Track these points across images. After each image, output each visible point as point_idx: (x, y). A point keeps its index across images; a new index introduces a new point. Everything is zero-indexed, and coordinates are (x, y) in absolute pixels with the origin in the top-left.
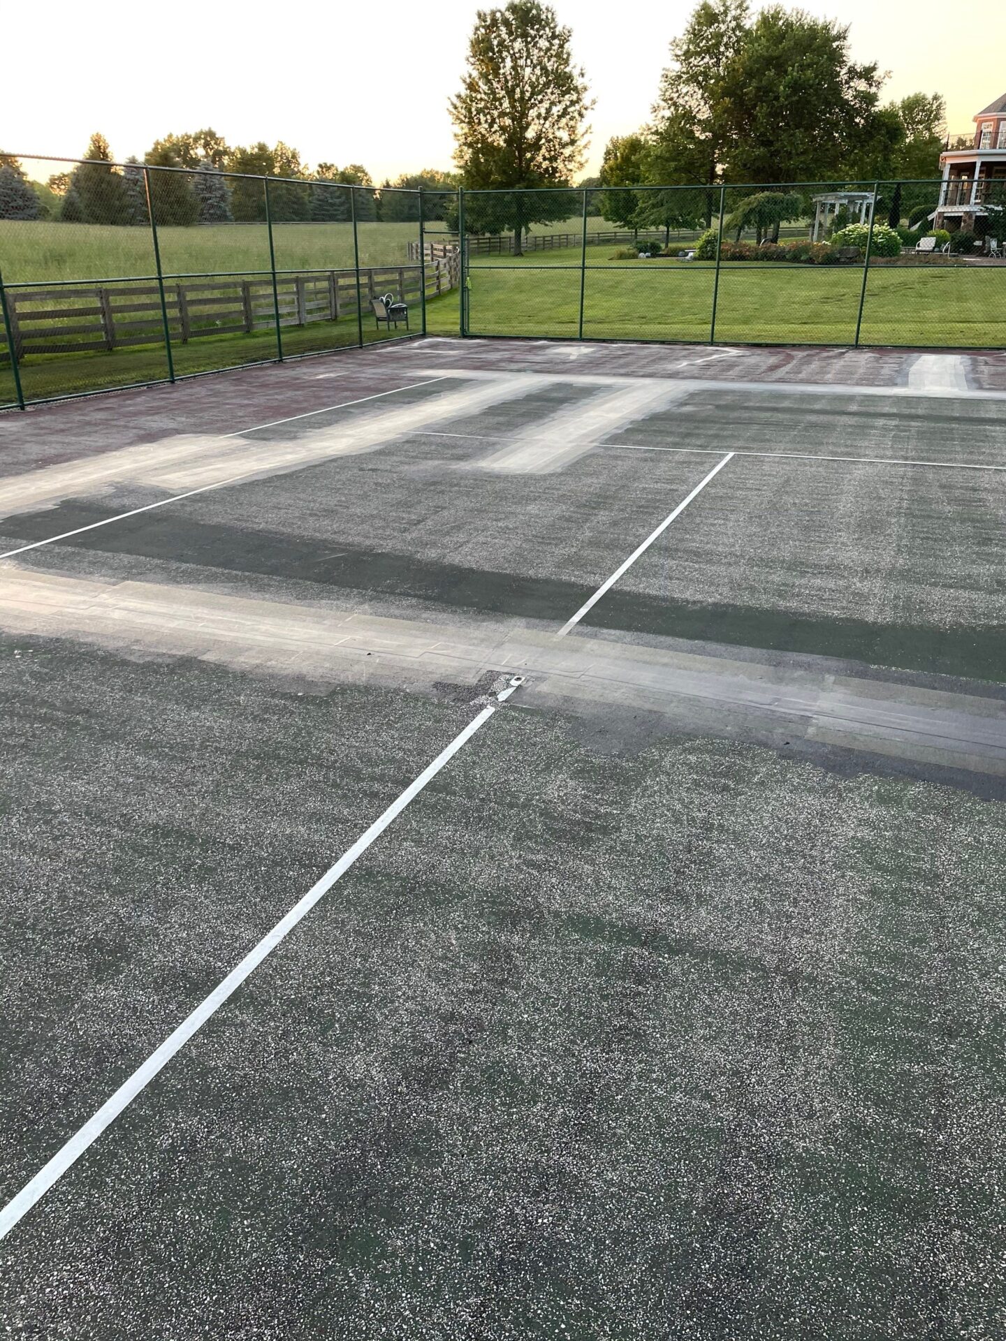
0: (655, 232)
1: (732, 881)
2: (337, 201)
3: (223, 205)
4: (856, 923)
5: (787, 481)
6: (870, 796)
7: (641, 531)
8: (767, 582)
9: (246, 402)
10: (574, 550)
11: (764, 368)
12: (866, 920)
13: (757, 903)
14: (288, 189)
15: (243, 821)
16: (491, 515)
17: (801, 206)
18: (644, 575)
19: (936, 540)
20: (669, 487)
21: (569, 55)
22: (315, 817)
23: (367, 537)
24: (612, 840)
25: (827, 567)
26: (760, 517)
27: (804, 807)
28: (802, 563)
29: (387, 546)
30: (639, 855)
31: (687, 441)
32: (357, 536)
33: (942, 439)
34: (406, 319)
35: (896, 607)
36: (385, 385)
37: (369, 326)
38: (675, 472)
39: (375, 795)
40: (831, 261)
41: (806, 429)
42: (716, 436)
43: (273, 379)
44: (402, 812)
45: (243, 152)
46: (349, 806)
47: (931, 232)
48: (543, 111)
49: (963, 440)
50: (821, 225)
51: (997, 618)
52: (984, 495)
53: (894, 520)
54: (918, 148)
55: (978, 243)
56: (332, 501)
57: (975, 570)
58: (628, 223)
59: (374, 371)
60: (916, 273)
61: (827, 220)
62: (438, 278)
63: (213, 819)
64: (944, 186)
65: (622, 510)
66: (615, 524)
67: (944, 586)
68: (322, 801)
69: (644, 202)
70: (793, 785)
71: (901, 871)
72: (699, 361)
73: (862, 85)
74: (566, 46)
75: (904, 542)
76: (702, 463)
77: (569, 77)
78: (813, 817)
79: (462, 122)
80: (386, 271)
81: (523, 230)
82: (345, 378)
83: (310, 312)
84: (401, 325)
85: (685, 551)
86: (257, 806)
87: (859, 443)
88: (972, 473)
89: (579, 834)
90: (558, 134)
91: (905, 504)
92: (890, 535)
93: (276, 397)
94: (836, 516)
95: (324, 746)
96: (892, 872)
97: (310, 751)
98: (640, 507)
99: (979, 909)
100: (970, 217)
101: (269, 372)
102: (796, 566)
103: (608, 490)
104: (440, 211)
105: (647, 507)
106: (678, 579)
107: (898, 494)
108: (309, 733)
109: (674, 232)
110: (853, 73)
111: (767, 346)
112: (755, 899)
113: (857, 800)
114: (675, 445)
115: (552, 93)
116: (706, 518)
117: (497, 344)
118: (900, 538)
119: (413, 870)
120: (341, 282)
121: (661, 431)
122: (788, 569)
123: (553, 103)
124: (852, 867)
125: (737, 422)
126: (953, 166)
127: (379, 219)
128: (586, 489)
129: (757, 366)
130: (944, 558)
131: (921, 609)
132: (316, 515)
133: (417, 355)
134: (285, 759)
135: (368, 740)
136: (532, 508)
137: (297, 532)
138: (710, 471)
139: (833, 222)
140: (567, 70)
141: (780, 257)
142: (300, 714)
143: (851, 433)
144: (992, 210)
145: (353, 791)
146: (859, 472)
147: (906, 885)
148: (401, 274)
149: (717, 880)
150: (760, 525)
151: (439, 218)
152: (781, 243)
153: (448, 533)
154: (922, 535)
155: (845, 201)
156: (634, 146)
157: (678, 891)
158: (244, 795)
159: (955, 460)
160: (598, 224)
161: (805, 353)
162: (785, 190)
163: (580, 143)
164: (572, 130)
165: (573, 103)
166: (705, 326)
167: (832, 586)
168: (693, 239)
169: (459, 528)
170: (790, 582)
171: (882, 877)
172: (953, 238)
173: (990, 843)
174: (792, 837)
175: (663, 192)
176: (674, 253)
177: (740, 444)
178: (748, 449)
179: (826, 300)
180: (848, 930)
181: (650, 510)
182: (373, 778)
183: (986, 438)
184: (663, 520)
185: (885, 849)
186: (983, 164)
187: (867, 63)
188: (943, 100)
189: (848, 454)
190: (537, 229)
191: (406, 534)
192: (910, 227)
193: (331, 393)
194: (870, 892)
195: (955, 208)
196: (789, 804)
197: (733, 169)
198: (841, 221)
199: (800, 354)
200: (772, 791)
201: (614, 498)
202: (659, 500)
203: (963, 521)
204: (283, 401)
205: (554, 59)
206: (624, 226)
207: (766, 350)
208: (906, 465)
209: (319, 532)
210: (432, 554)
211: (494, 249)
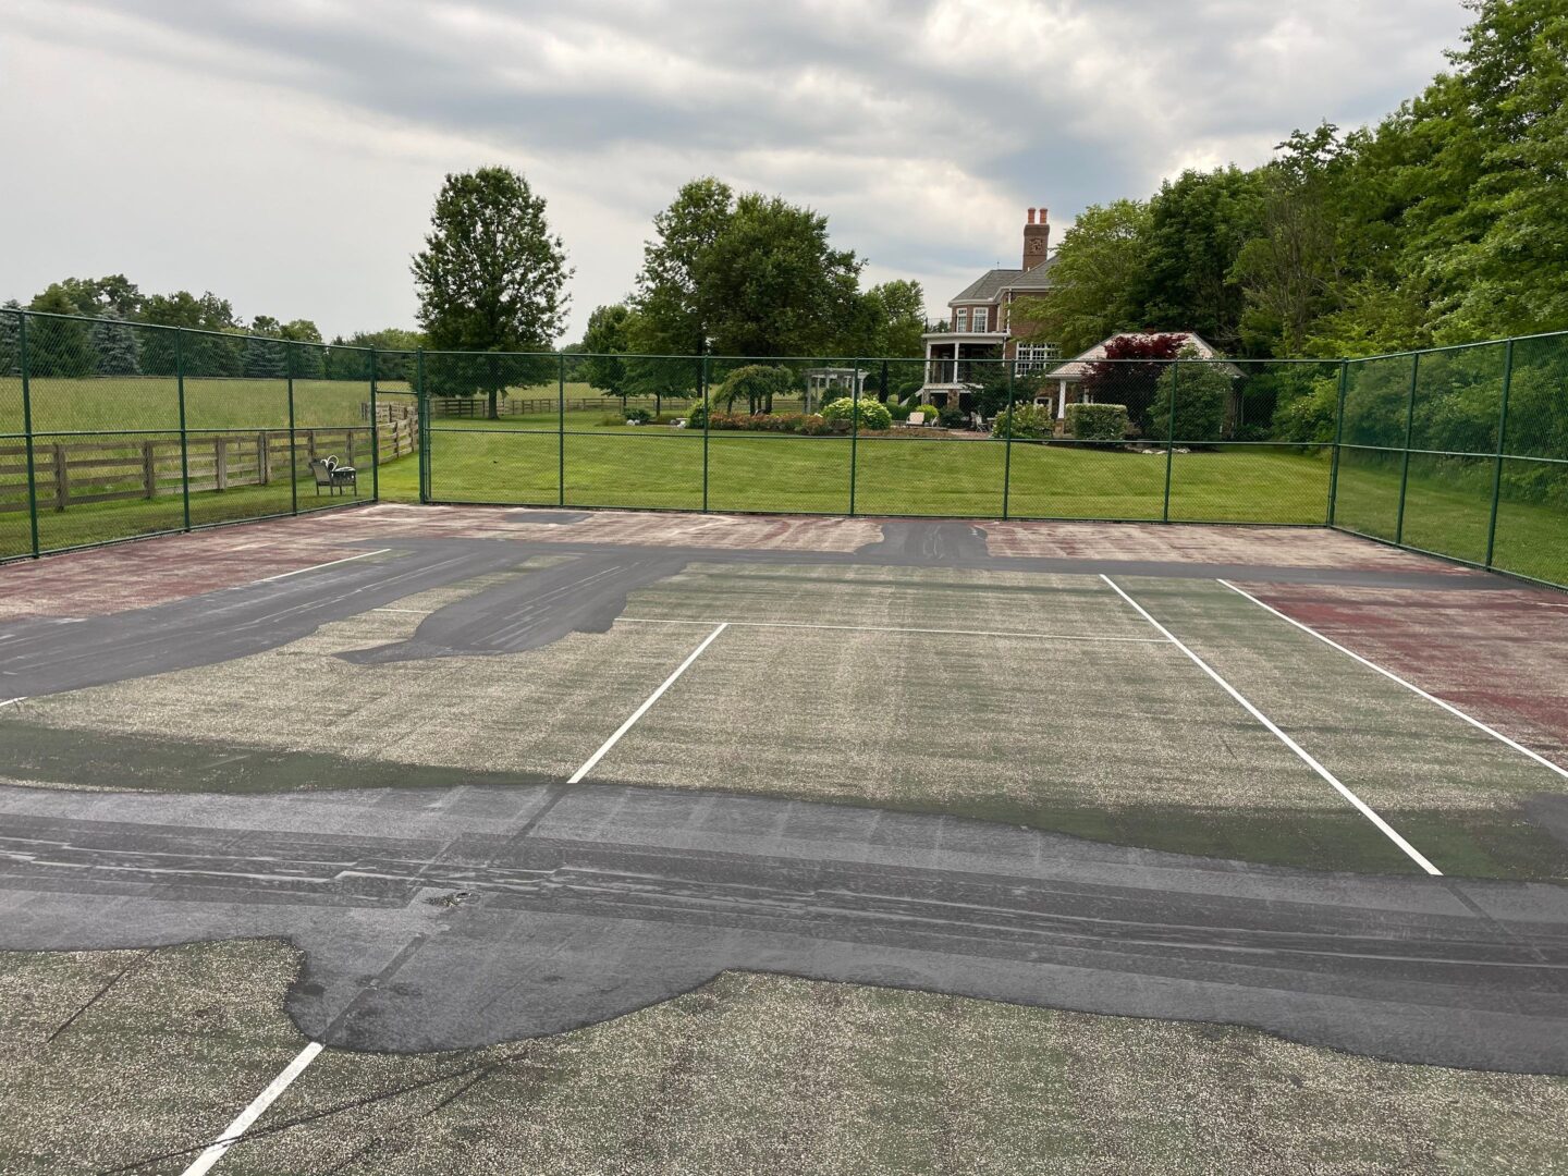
0: (645, 401)
1: (712, 1121)
2: (277, 356)
3: (128, 356)
4: (853, 1153)
5: (784, 650)
6: (869, 996)
7: (622, 710)
8: (761, 761)
9: (135, 579)
10: (542, 735)
11: (760, 536)
12: (864, 1148)
13: (742, 1145)
14: (214, 343)
15: (63, 1120)
16: (443, 700)
17: (791, 379)
18: (623, 760)
19: (933, 708)
20: (656, 661)
21: (544, 225)
22: (169, 1104)
23: (280, 734)
24: (568, 1087)
25: (824, 741)
26: (754, 690)
27: (797, 1018)
28: (798, 738)
29: (305, 744)
30: (602, 1102)
31: (677, 611)
32: (266, 734)
33: (937, 605)
34: (354, 483)
35: (894, 780)
36: (320, 557)
37: (307, 489)
38: (663, 645)
39: (256, 1066)
40: (821, 432)
41: (802, 597)
42: (708, 606)
43: (174, 552)
44: (292, 1084)
45: (160, 300)
46: (217, 1084)
47: (919, 408)
48: (518, 276)
49: (958, 606)
50: (813, 399)
51: (996, 787)
52: (979, 661)
53: (891, 689)
54: (901, 329)
55: (965, 419)
56: (236, 694)
57: (972, 738)
58: (615, 391)
59: (308, 541)
60: (907, 447)
61: (819, 393)
62: (395, 440)
63: (16, 1123)
64: (928, 364)
65: (602, 688)
66: (592, 703)
67: (943, 755)
68: (181, 1081)
69: (631, 371)
70: (785, 993)
71: (902, 1084)
72: (692, 530)
73: (841, 271)
74: (541, 215)
75: (902, 711)
76: (692, 635)
77: (546, 246)
78: (807, 1029)
79: (426, 281)
80: (329, 431)
81: (499, 393)
82: (270, 549)
83: (231, 476)
84: (348, 490)
85: (672, 730)
86: (84, 1098)
87: (856, 611)
88: (966, 639)
89: (527, 1084)
90: (535, 299)
91: (902, 673)
92: (887, 705)
93: (176, 572)
94: (834, 685)
95: (190, 1006)
96: (892, 1085)
97: (169, 1016)
98: (622, 684)
99: (986, 1117)
100: (955, 394)
101: (170, 544)
102: (791, 741)
103: (586, 666)
104: (403, 371)
105: (630, 684)
106: (662, 762)
107: (895, 662)
108: (171, 992)
109: (665, 401)
110: (833, 260)
111: (763, 514)
112: (739, 1140)
113: (855, 1002)
114: (664, 616)
115: (527, 260)
116: (696, 693)
117: (464, 511)
118: (899, 707)
119: (300, 1162)
120: (275, 443)
121: (647, 602)
122: (784, 745)
123: (528, 270)
124: (849, 1085)
125: (731, 591)
126: (934, 348)
127: (329, 377)
128: (560, 666)
129: (753, 534)
130: (941, 726)
131: (920, 782)
132: (212, 710)
133: (365, 523)
134: (131, 1029)
135: (253, 993)
136: (494, 691)
137: (184, 732)
138: (701, 643)
139: (825, 396)
140: (543, 238)
141: (774, 427)
142: (160, 966)
143: (848, 601)
144: (974, 388)
145: (225, 1064)
146: (855, 642)
147: (907, 1098)
148: (350, 436)
149: (694, 1121)
150: (753, 699)
151: (401, 378)
152: (774, 415)
153: (386, 724)
154: (919, 704)
155: (834, 377)
156: (619, 314)
157: (647, 1142)
158: (65, 1084)
159: (950, 627)
160: (580, 391)
161: (802, 522)
162: (774, 364)
163: (560, 310)
164: (550, 297)
165: (550, 271)
166: (697, 494)
167: (829, 761)
168: (685, 408)
169: (401, 717)
170: (784, 757)
171: (882, 1092)
172: (941, 414)
173: (995, 1038)
174: (784, 1056)
175: (651, 363)
176: (665, 421)
177: (735, 614)
178: (743, 618)
179: (821, 470)
180: (844, 1163)
181: (634, 687)
182: (254, 1043)
183: (980, 604)
184: (647, 697)
185: (886, 1058)
186: (961, 345)
187: (846, 251)
188: (920, 287)
189: (846, 623)
190: (515, 393)
191: (333, 728)
192: (900, 402)
193: (250, 566)
194: (867, 1112)
195: (940, 386)
196: (781, 1017)
197: (722, 342)
198: (831, 396)
199: (796, 523)
200: (761, 1002)
201: (593, 675)
202: (644, 676)
203: (959, 688)
204: (186, 576)
205: (527, 228)
206: (612, 393)
207: (762, 520)
208: (902, 633)
209: (215, 731)
210: (363, 750)
211: (462, 412)
